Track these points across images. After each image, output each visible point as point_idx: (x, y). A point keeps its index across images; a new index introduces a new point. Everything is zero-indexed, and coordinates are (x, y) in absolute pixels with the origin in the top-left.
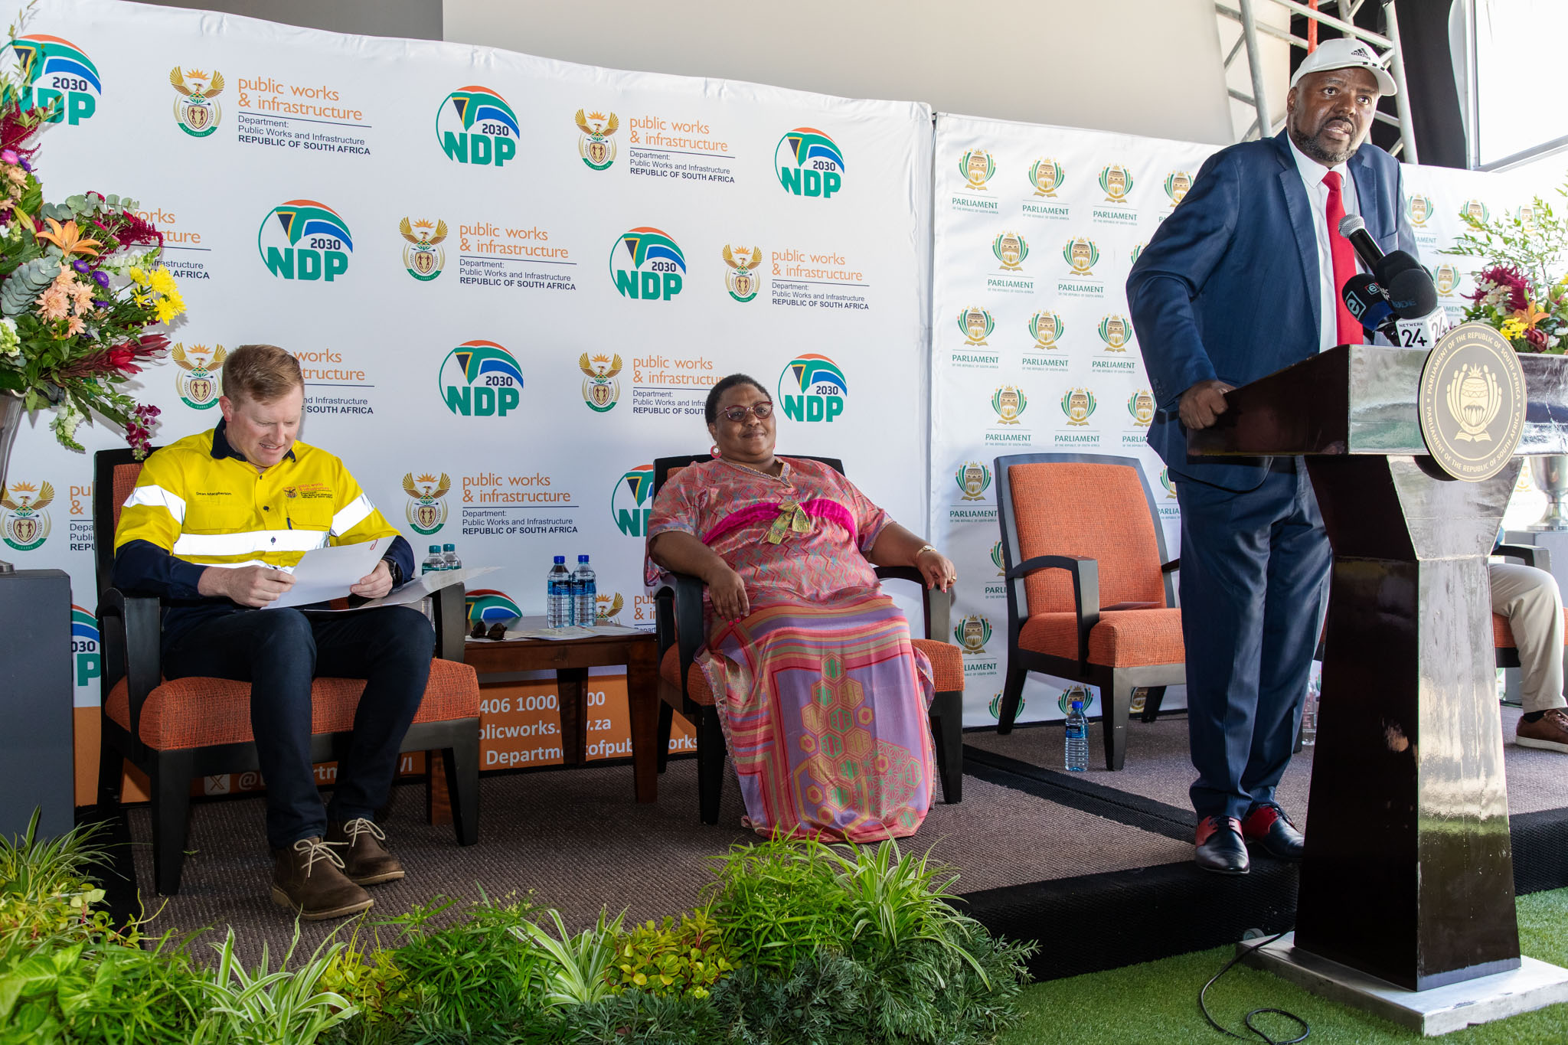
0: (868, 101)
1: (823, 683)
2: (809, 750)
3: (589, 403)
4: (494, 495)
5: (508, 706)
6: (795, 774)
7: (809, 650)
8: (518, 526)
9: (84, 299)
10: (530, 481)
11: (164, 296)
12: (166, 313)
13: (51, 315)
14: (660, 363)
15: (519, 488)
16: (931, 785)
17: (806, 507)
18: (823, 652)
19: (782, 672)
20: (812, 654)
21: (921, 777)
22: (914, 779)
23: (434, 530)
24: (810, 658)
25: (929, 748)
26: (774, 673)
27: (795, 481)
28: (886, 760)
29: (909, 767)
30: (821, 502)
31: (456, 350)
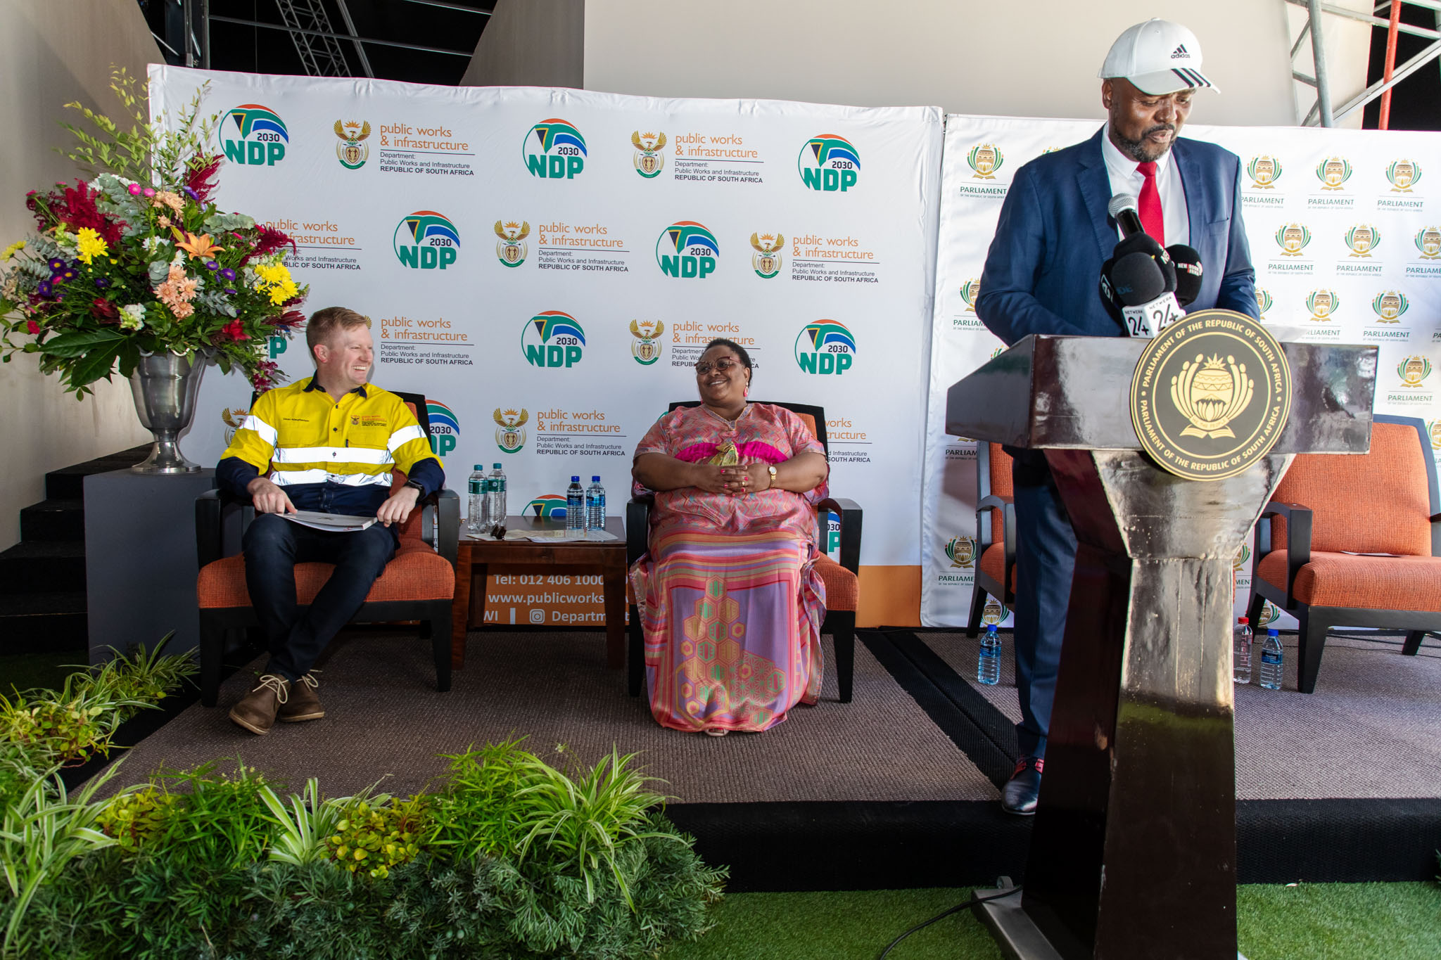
0: (883, 109)
1: (706, 600)
2: (687, 654)
3: (636, 358)
4: (561, 426)
5: (569, 580)
6: (676, 672)
7: (696, 573)
8: (579, 449)
9: (189, 289)
10: (589, 416)
11: (277, 285)
12: (278, 297)
13: (166, 301)
14: (695, 327)
15: (581, 421)
16: (796, 692)
17: (741, 448)
18: (709, 574)
19: (675, 589)
20: (699, 576)
21: (784, 685)
22: (776, 687)
23: (516, 451)
24: (697, 579)
25: (797, 661)
26: (670, 589)
27: (742, 425)
28: (749, 668)
29: (772, 676)
30: (757, 443)
31: (534, 318)
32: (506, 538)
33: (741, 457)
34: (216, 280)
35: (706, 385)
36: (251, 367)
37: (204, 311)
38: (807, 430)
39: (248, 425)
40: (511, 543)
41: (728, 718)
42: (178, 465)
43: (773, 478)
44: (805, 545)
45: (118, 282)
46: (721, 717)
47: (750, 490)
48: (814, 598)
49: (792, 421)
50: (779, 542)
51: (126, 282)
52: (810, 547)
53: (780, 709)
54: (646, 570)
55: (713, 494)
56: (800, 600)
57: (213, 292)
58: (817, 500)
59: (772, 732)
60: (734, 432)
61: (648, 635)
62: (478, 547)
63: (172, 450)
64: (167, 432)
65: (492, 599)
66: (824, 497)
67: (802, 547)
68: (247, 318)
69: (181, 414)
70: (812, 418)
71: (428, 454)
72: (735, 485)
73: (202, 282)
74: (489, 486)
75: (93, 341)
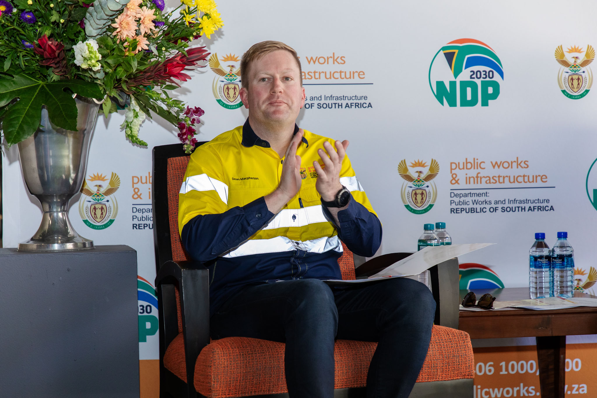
3: (564, 92)
4: (478, 178)
5: (492, 369)
8: (500, 206)
10: (511, 165)
11: (206, 14)
12: (208, 28)
15: (501, 172)
31: (443, 49)
42: (70, 239)
64: (55, 200)
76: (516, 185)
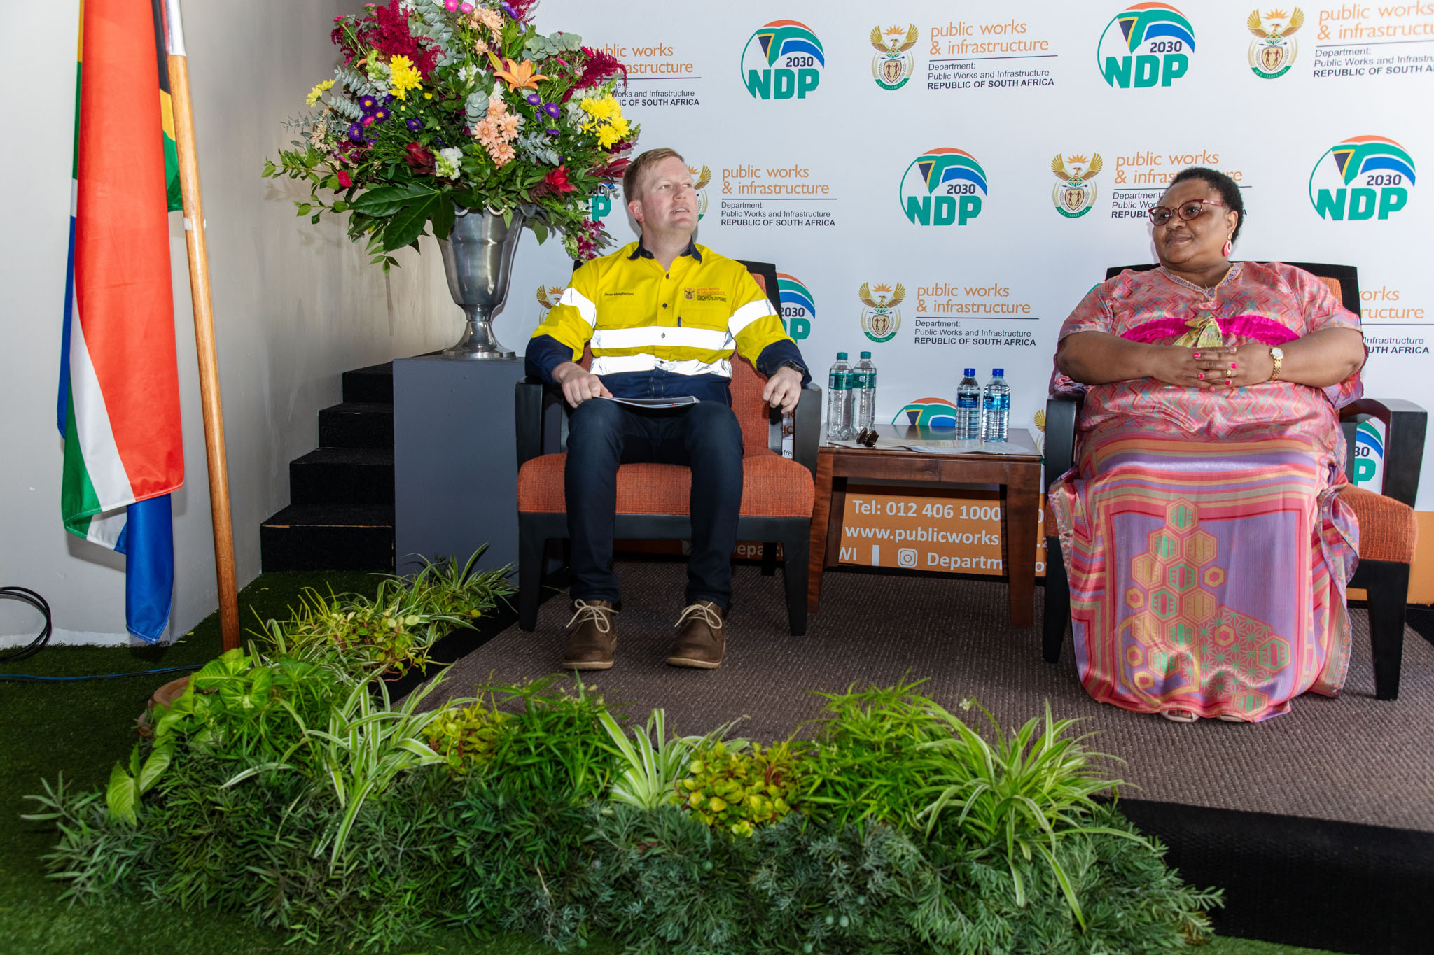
1: (1166, 532)
2: (1135, 605)
3: (1059, 209)
4: (948, 306)
5: (951, 512)
6: (1120, 629)
7: (1153, 493)
8: (972, 337)
9: (509, 128)
10: (987, 292)
11: (605, 122)
12: (608, 137)
13: (484, 143)
14: (1151, 159)
15: (977, 299)
16: (1305, 672)
17: (1226, 325)
18: (1172, 496)
19: (1117, 516)
20: (1157, 498)
21: (1288, 660)
22: (1274, 661)
23: (887, 339)
24: (1154, 502)
25: (1309, 629)
26: (1109, 517)
27: (1226, 292)
28: (1231, 632)
29: (1268, 645)
30: (1249, 320)
31: (919, 159)
32: (878, 446)
33: (1226, 336)
34: (537, 119)
35: (1164, 242)
36: (573, 227)
37: (523, 158)
38: (1331, 297)
39: (565, 300)
40: (884, 454)
41: (1199, 698)
42: (491, 349)
43: (1278, 364)
44: (1325, 462)
45: (432, 123)
46: (1188, 695)
47: (1238, 382)
48: (1339, 539)
49: (1307, 283)
50: (1286, 454)
51: (440, 123)
52: (1332, 466)
53: (1281, 694)
54: (1073, 490)
55: (1180, 388)
56: (1316, 541)
57: (534, 133)
58: (1342, 402)
59: (1268, 726)
60: (1212, 304)
61: (1076, 579)
62: (841, 456)
63: (485, 330)
64: (479, 310)
65: (849, 532)
66: (1354, 398)
67: (1321, 465)
68: (571, 167)
69: (495, 290)
70: (1336, 283)
71: (781, 334)
72: (1214, 375)
73: (523, 121)
74: (854, 381)
75: (405, 198)
76: (993, 315)
